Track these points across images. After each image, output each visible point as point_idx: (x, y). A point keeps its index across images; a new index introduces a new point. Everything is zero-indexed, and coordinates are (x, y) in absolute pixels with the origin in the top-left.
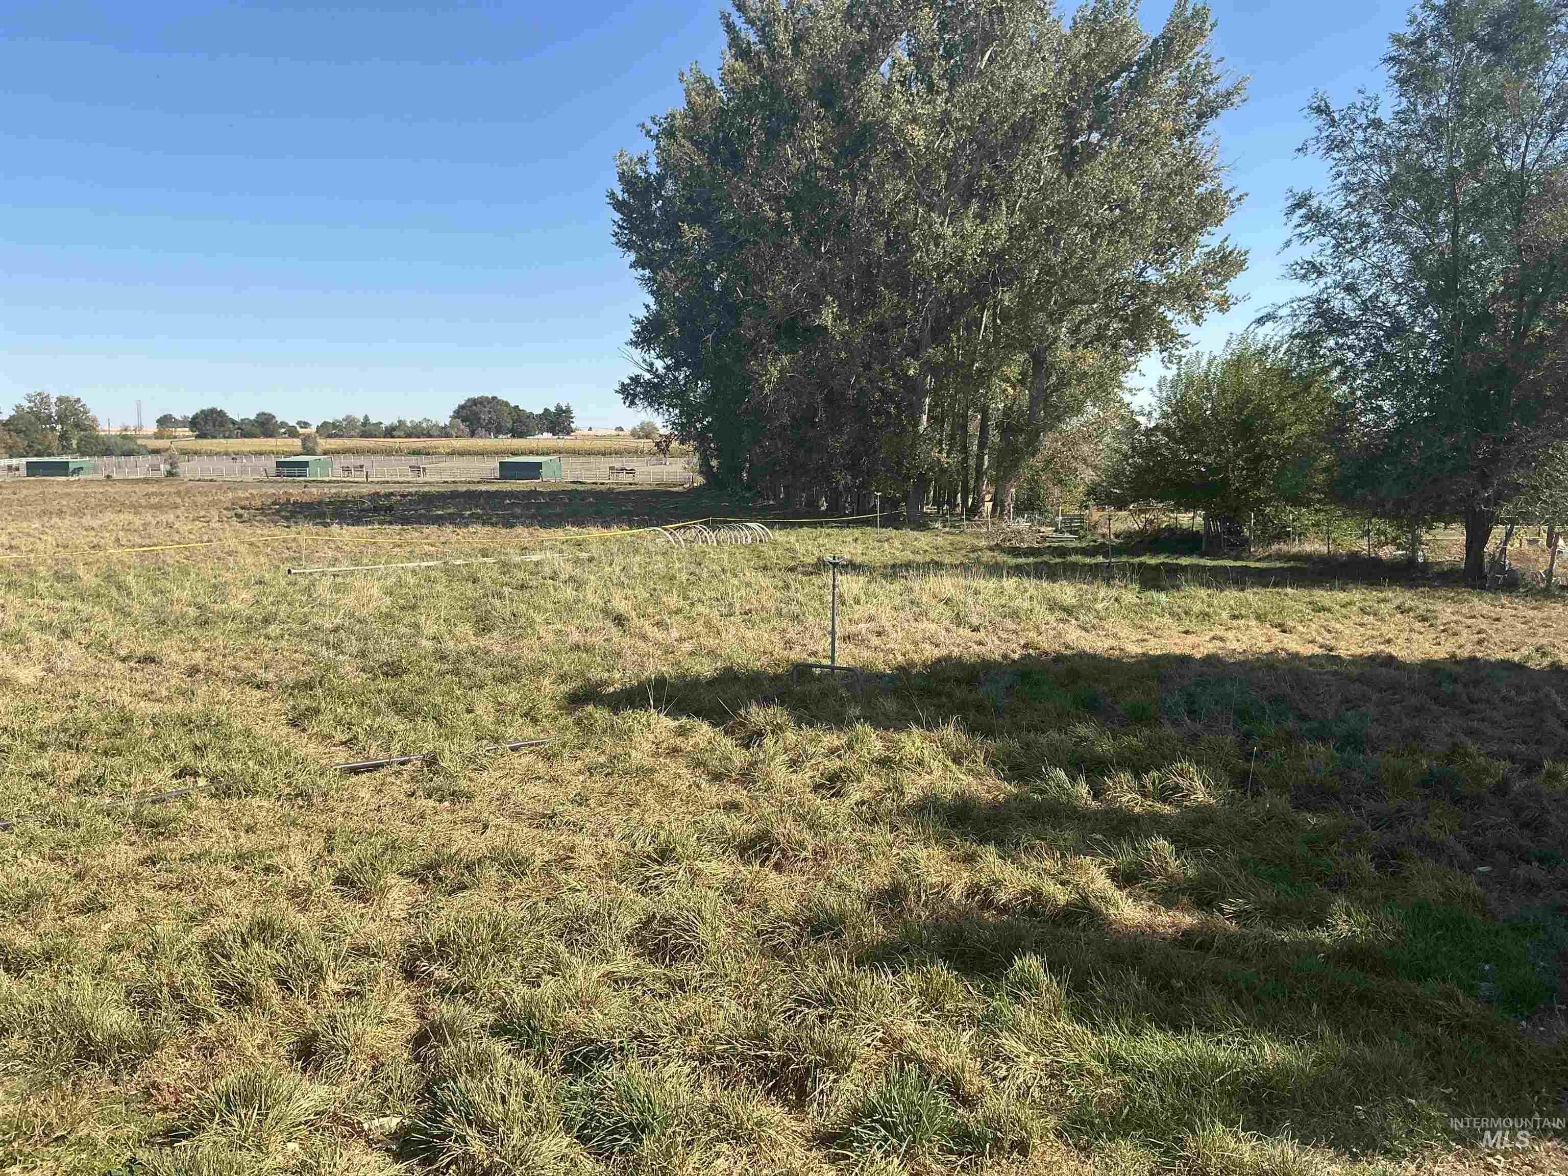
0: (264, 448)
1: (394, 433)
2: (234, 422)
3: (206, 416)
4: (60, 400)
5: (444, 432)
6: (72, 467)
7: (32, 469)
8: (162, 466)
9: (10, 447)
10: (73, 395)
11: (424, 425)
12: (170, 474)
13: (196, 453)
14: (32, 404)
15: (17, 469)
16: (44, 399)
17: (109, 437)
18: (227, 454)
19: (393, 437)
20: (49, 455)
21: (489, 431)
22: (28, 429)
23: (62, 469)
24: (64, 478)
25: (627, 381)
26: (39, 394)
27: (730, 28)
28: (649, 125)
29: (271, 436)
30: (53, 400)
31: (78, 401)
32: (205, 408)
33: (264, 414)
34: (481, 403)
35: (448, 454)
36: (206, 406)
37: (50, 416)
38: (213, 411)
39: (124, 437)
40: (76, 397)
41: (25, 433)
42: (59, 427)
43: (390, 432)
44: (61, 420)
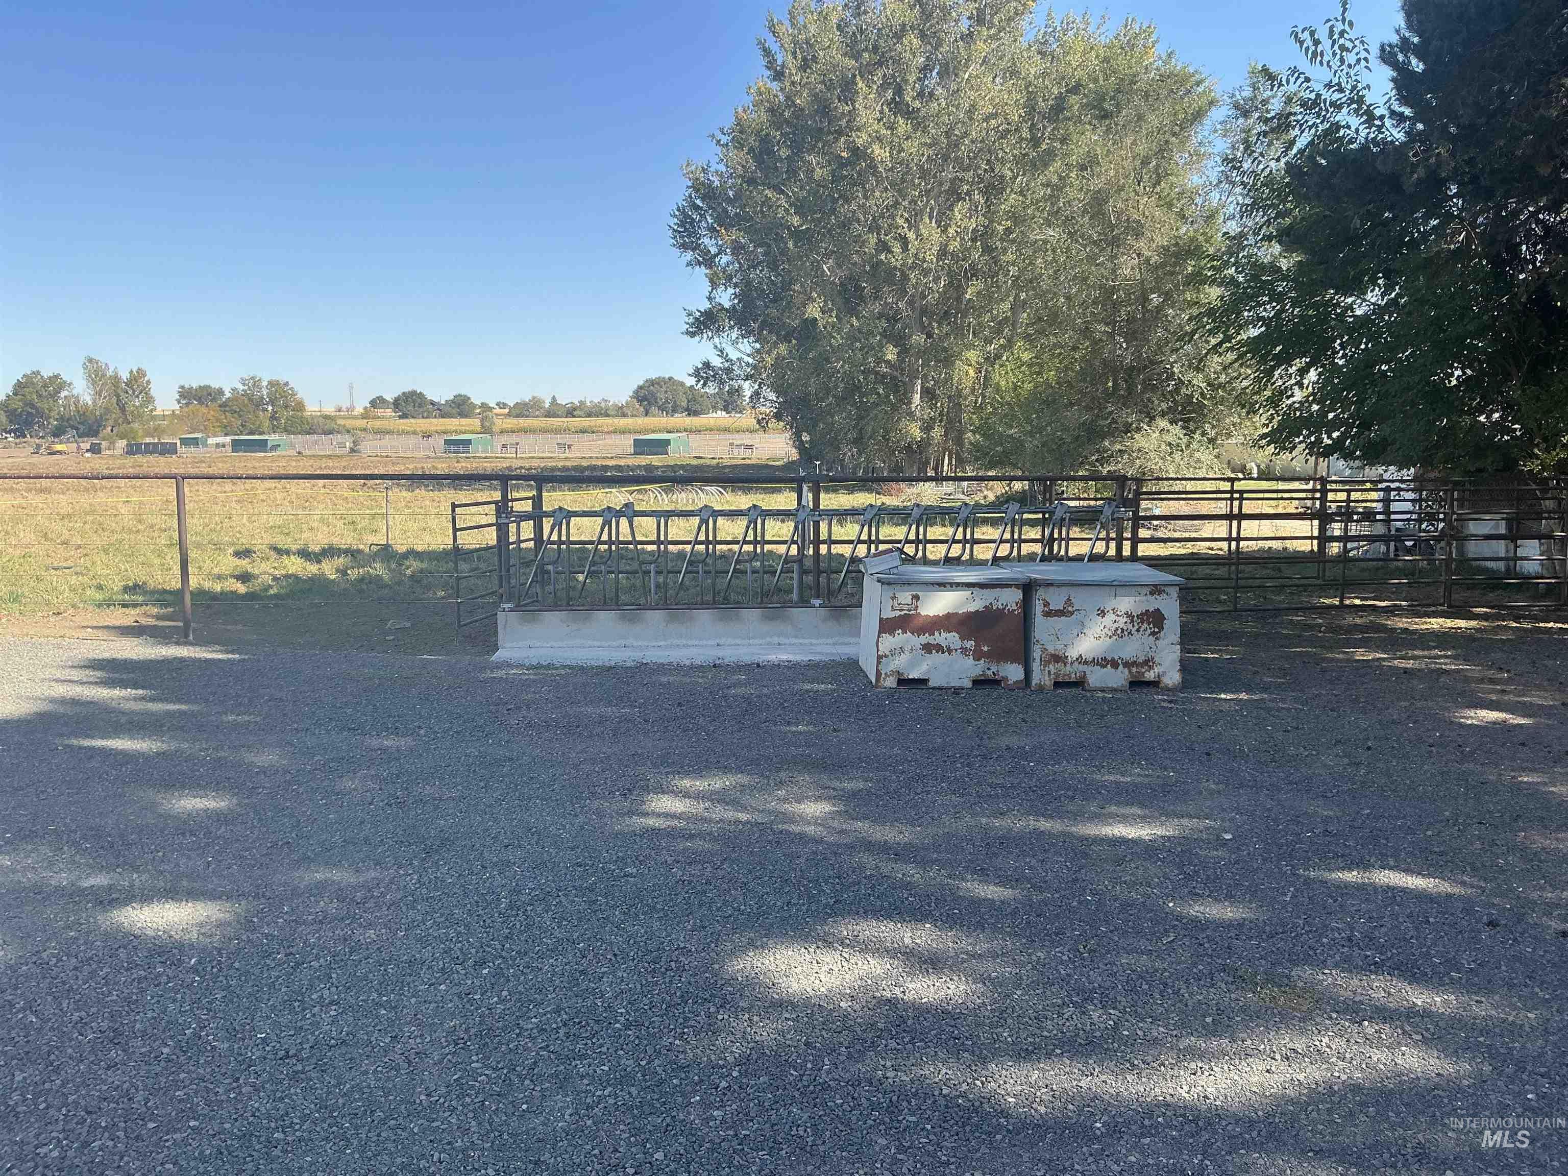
0: (449, 428)
1: (575, 413)
2: (432, 403)
3: (407, 398)
4: (271, 383)
5: (621, 412)
6: (270, 444)
7: (237, 445)
8: (348, 444)
9: (225, 427)
10: (282, 378)
11: (603, 405)
12: (352, 450)
13: (389, 432)
14: (246, 388)
15: (224, 446)
16: (256, 383)
17: (312, 417)
18: (415, 433)
19: (574, 417)
20: (260, 434)
21: (662, 409)
22: (241, 410)
23: (262, 445)
24: (263, 454)
25: (700, 366)
26: (252, 378)
27: (767, 52)
28: (719, 135)
29: (466, 417)
30: (265, 384)
31: (287, 384)
32: (406, 390)
33: (460, 395)
34: (658, 384)
35: (609, 433)
36: (408, 389)
37: (262, 398)
38: (413, 393)
39: (326, 417)
40: (285, 380)
41: (238, 413)
42: (270, 408)
43: (571, 412)
44: (272, 402)
